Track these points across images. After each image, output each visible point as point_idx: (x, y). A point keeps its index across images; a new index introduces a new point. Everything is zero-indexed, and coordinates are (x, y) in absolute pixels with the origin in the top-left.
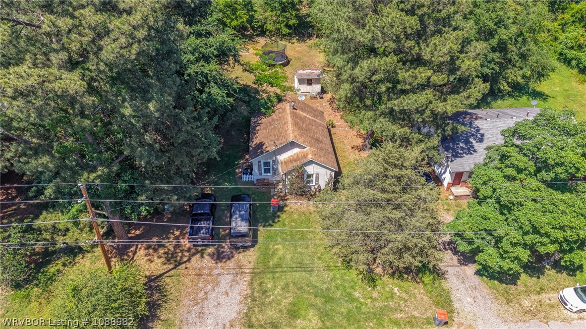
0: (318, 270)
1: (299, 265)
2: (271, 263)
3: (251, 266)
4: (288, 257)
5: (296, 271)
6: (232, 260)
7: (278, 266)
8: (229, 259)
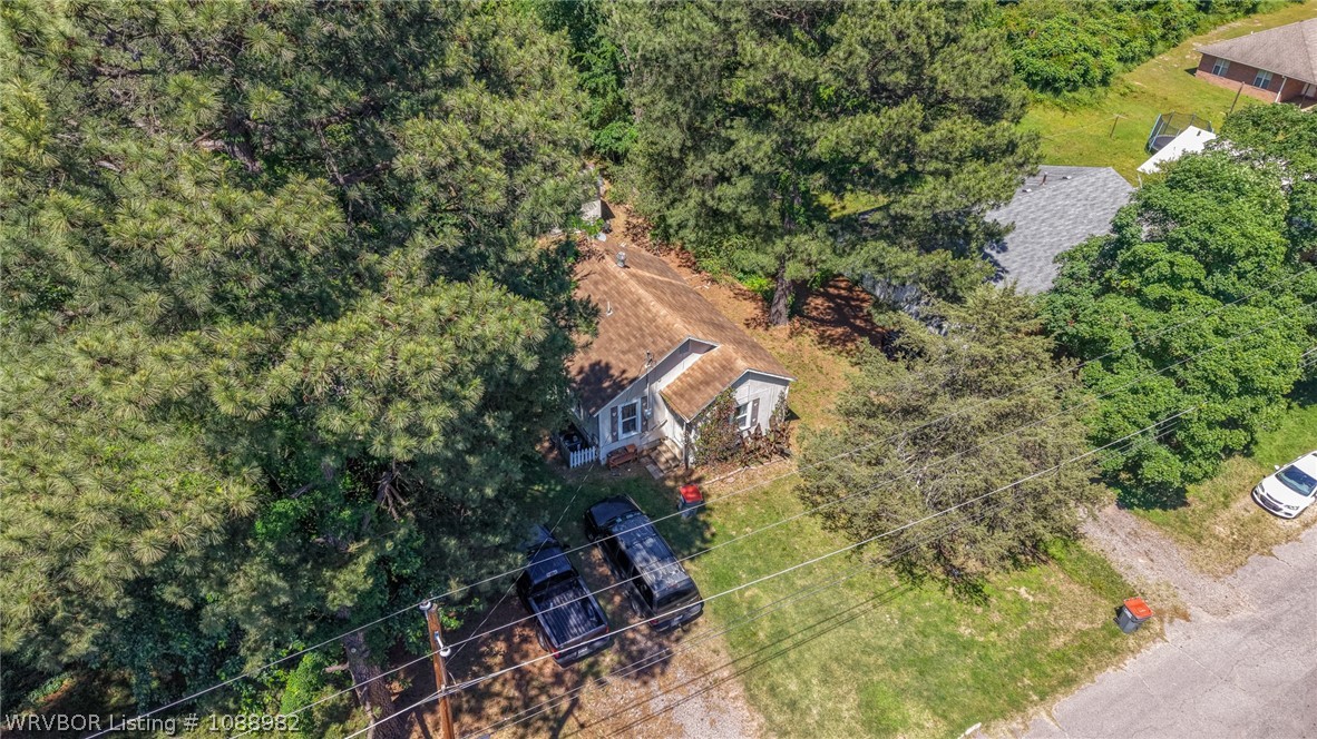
0: (864, 612)
1: (821, 617)
2: (761, 635)
3: (724, 658)
4: (788, 606)
5: (823, 632)
6: (675, 662)
7: (779, 635)
8: (666, 663)
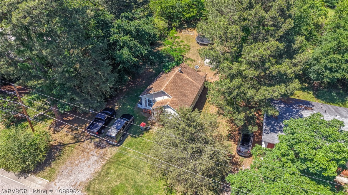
0: (144, 173)
1: (135, 166)
2: (121, 159)
3: (111, 156)
4: (132, 159)
5: (131, 169)
6: (104, 149)
7: (124, 162)
8: (102, 148)
